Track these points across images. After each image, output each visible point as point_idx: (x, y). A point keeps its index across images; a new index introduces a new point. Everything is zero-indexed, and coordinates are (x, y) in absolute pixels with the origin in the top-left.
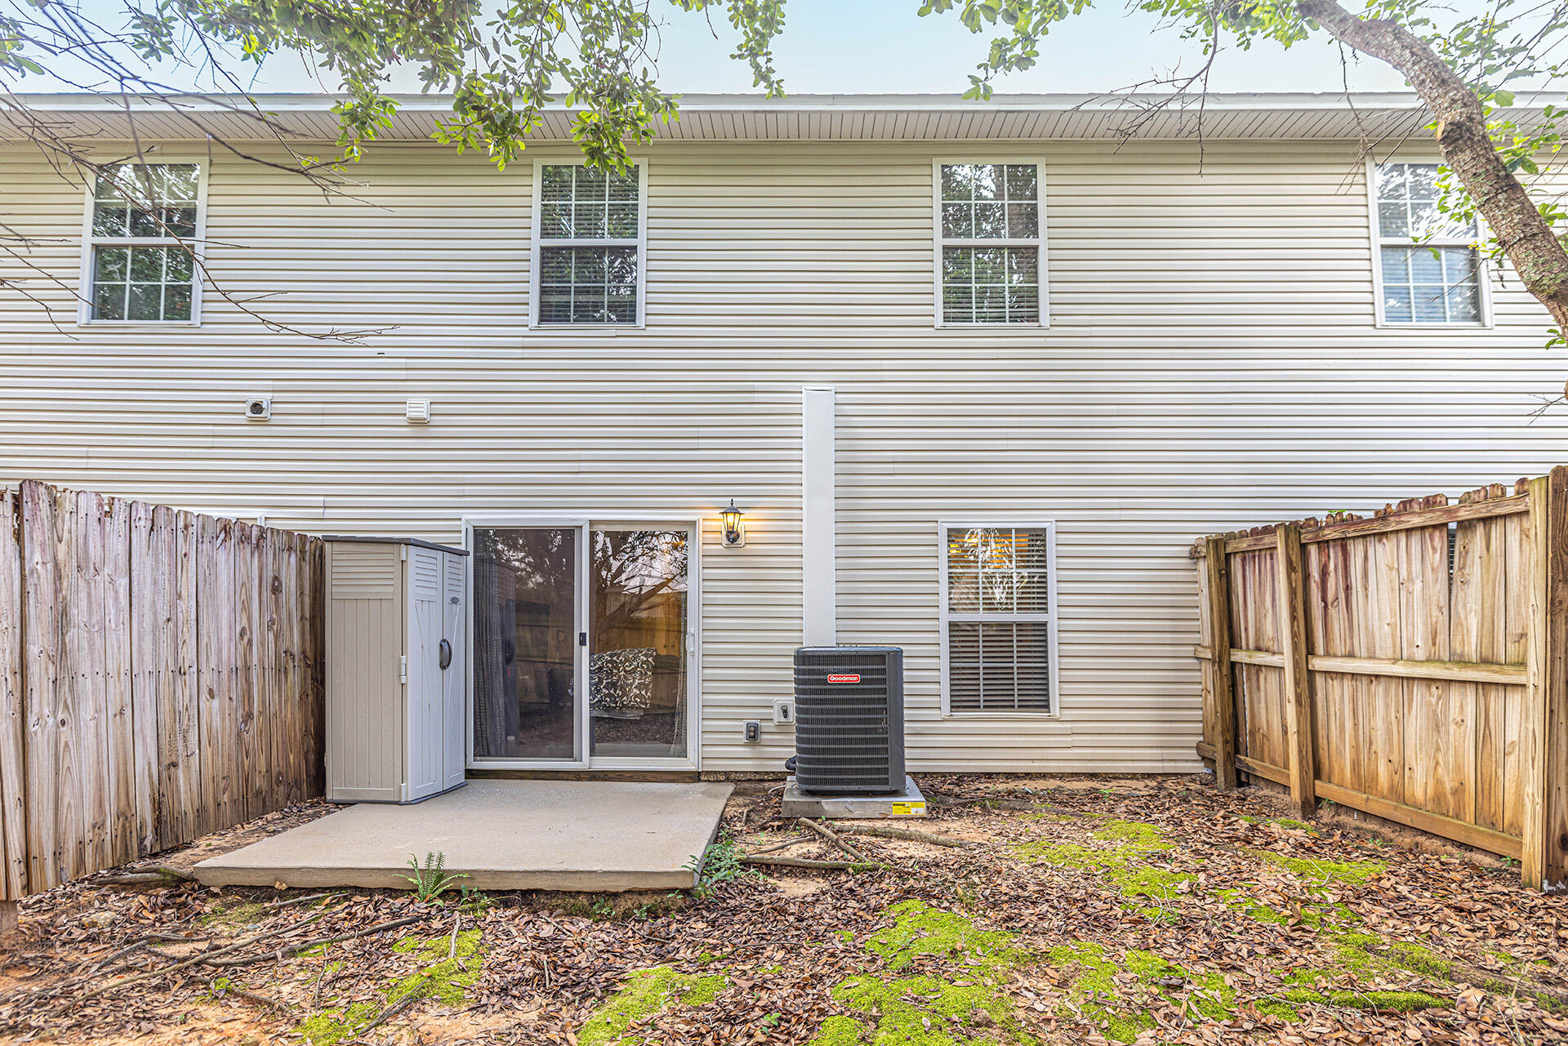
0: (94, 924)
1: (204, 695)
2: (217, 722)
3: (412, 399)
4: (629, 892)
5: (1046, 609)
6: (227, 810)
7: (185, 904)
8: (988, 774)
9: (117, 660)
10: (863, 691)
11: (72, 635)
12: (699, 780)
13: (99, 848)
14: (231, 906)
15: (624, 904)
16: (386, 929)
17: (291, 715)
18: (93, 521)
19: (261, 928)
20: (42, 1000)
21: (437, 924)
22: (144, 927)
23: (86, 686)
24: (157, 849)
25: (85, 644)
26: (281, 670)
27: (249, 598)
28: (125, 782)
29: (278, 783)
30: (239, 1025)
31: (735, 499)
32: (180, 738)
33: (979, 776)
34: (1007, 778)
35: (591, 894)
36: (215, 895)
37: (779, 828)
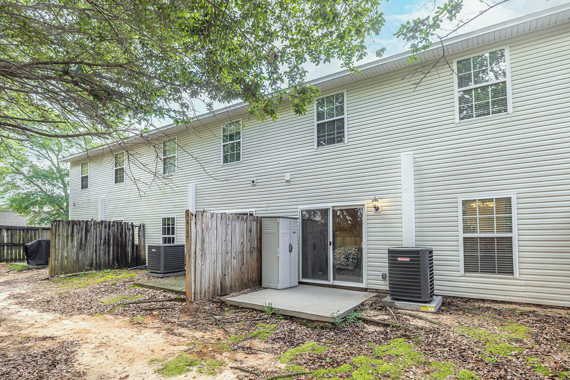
0: (206, 309)
1: (233, 258)
2: (235, 265)
3: (286, 174)
4: (317, 321)
5: (512, 231)
6: (237, 287)
7: (222, 308)
8: (483, 299)
9: (214, 250)
10: (412, 264)
11: (205, 244)
12: (367, 291)
13: (209, 293)
14: (230, 309)
15: (315, 324)
16: (257, 320)
17: (254, 264)
18: (210, 218)
19: (234, 315)
20: (192, 322)
21: (268, 321)
22: (214, 311)
23: (207, 256)
24: (221, 295)
25: (207, 247)
26: (251, 252)
27: (244, 234)
28: (215, 278)
29: (250, 281)
30: (220, 334)
31: (376, 196)
32: (227, 269)
33: (478, 300)
34: (492, 302)
35: (308, 320)
36: (228, 307)
37: (380, 309)
